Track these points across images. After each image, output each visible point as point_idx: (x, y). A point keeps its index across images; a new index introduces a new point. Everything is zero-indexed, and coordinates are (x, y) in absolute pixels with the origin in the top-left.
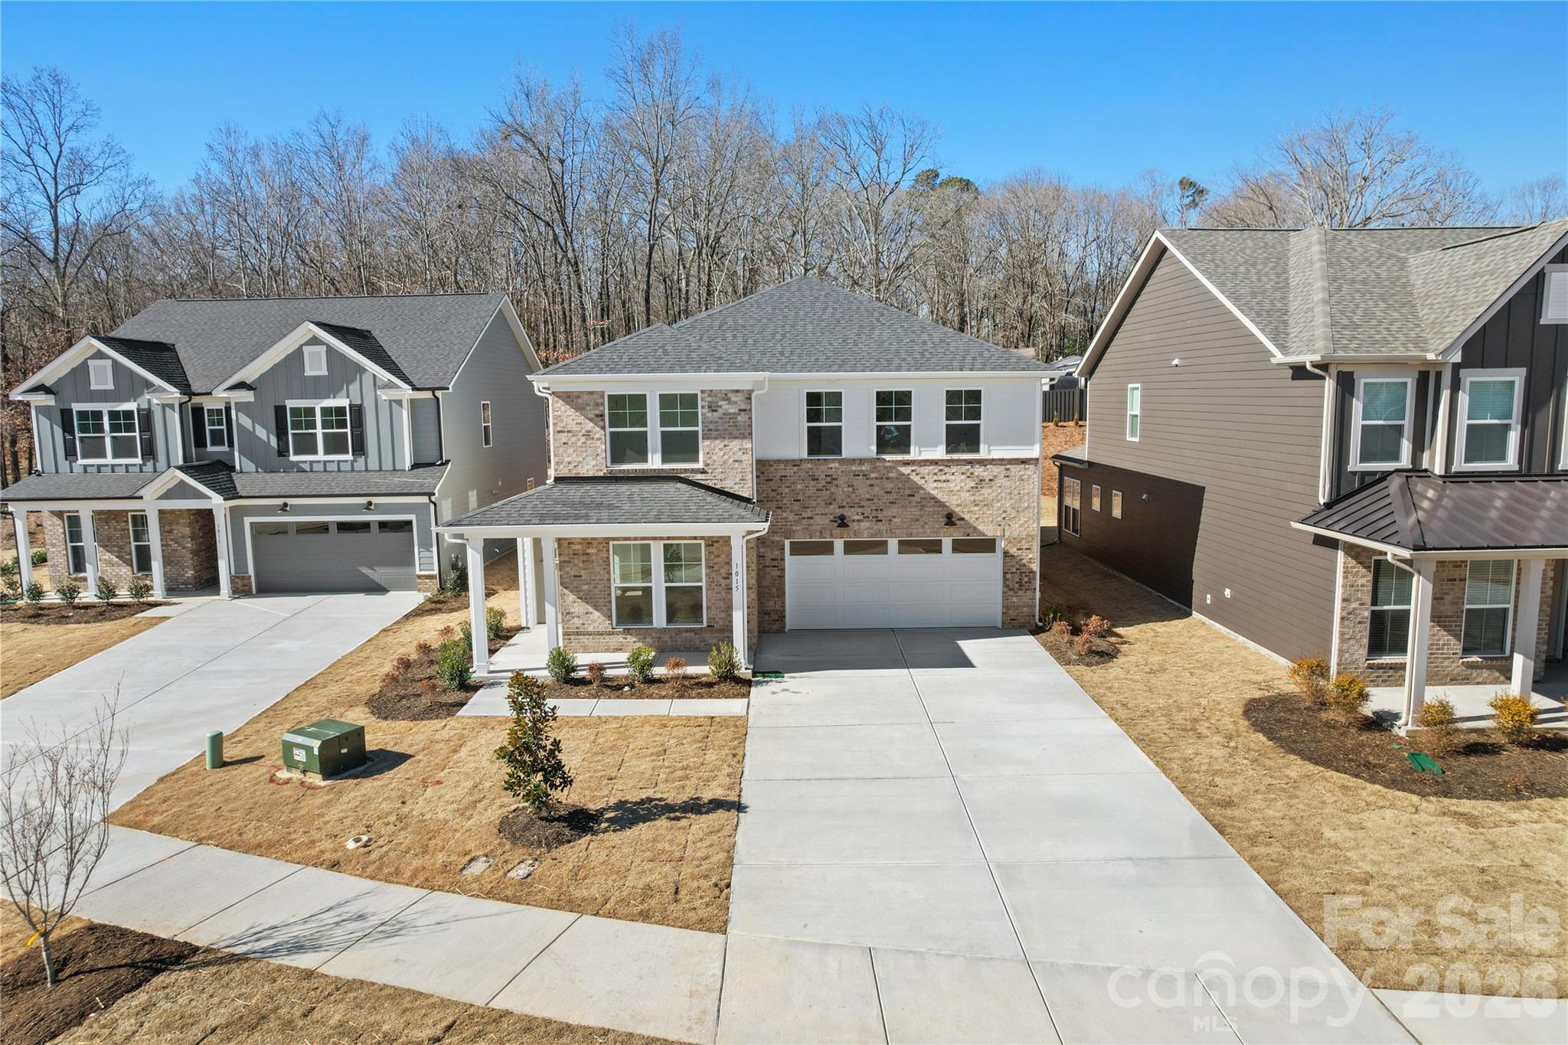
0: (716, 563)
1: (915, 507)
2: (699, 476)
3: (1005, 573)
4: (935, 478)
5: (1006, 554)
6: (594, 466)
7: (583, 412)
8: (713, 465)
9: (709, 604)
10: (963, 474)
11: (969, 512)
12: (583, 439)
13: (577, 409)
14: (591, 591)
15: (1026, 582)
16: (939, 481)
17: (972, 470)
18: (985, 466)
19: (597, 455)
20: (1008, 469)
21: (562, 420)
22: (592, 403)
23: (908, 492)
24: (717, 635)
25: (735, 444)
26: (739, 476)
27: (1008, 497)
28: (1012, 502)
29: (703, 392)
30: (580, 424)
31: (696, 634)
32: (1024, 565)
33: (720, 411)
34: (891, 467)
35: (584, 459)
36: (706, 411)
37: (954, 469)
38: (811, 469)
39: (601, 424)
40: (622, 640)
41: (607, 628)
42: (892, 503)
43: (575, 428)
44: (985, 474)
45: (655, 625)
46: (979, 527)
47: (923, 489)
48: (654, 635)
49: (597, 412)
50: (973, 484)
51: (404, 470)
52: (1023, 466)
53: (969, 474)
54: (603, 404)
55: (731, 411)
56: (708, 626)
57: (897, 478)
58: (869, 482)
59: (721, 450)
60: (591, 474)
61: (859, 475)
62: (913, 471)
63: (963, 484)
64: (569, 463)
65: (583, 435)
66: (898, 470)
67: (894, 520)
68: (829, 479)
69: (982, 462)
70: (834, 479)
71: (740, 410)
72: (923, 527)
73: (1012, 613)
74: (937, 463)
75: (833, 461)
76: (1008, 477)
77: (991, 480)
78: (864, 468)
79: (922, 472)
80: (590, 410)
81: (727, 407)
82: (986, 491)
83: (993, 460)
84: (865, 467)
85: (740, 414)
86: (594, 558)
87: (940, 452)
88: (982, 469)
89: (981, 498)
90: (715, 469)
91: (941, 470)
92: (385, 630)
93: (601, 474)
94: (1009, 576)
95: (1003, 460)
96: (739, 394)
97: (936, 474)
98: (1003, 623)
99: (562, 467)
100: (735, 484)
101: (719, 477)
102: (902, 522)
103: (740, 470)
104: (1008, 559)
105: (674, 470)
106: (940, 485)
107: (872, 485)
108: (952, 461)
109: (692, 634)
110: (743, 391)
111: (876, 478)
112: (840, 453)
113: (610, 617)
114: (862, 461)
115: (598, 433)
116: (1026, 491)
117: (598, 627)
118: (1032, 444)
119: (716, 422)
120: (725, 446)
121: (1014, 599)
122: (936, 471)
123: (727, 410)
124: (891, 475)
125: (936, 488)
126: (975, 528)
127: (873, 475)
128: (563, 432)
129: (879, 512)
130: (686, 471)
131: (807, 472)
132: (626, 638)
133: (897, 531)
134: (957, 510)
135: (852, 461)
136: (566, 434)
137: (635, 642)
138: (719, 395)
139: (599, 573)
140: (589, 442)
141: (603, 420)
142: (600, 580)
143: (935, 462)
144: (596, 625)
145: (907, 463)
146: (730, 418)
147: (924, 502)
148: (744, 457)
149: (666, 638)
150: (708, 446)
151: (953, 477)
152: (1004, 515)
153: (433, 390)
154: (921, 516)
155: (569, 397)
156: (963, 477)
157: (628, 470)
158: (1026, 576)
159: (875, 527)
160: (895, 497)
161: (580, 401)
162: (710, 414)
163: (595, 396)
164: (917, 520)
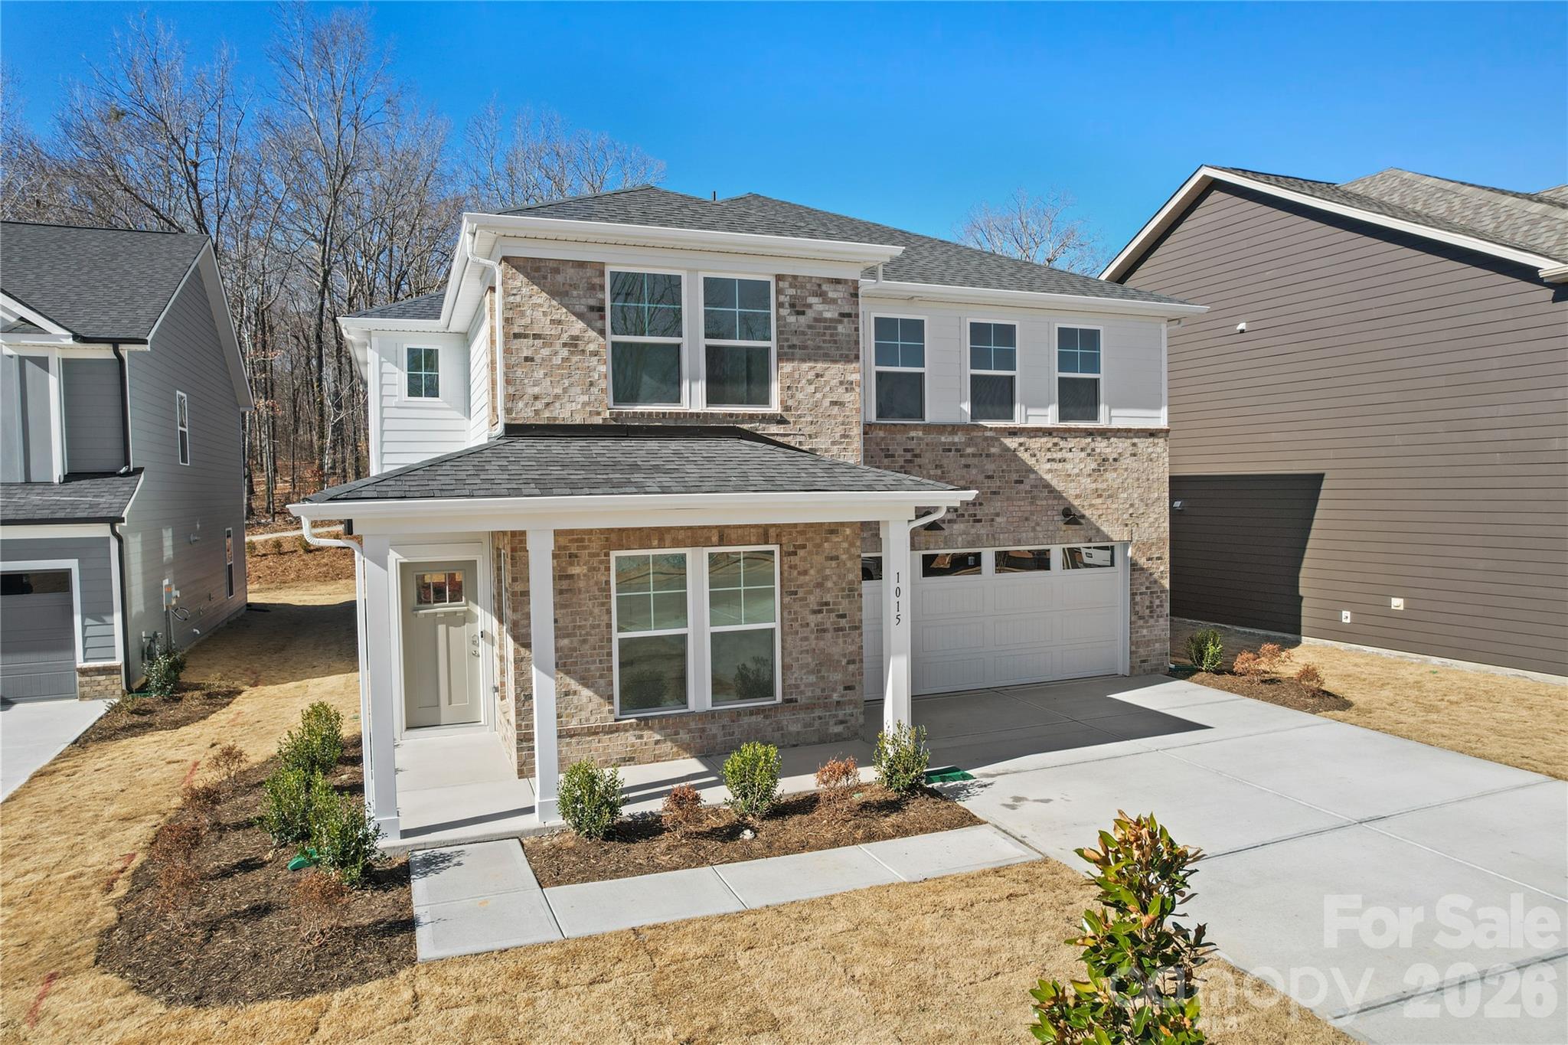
0: (801, 586)
1: (1024, 499)
2: (774, 429)
3: (1133, 595)
4: (1049, 455)
5: (1134, 567)
6: (585, 404)
7: (566, 300)
8: (797, 409)
9: (788, 660)
10: (1082, 450)
11: (1091, 506)
12: (564, 352)
13: (553, 294)
14: (574, 649)
15: (1158, 606)
16: (1053, 460)
17: (1092, 445)
18: (1108, 439)
19: (591, 384)
20: (1134, 445)
21: (522, 314)
22: (583, 285)
23: (1015, 477)
24: (802, 715)
25: (834, 371)
26: (839, 430)
27: (1136, 485)
28: (1140, 491)
29: (779, 278)
30: (559, 322)
31: (766, 717)
32: (1156, 582)
33: (810, 313)
34: (992, 438)
35: (565, 390)
36: (784, 312)
37: (1072, 442)
38: (883, 439)
39: (599, 324)
40: (633, 740)
41: (606, 719)
42: (994, 493)
43: (549, 330)
44: (1109, 450)
45: (693, 704)
46: (1102, 528)
47: (1035, 472)
48: (693, 725)
49: (592, 302)
50: (1094, 466)
51: (51, 484)
52: (1151, 440)
53: (1089, 451)
54: (602, 288)
55: (828, 315)
56: (787, 701)
57: (1001, 456)
58: (963, 461)
59: (810, 382)
60: (578, 420)
61: (950, 450)
62: (1021, 445)
63: (1082, 466)
64: (536, 398)
65: (565, 345)
66: (1002, 444)
67: (999, 520)
68: (909, 456)
69: (1105, 433)
70: (916, 456)
71: (842, 315)
72: (1034, 529)
73: (1142, 651)
74: (1050, 434)
75: (915, 427)
76: (1134, 455)
77: (1115, 460)
78: (956, 439)
79: (1032, 446)
80: (579, 296)
81: (820, 307)
82: (1110, 476)
83: (1119, 430)
84: (958, 438)
85: (841, 322)
86: (582, 584)
87: (1050, 417)
88: (1105, 443)
89: (1104, 486)
90: (800, 416)
91: (1055, 444)
92: (41, 774)
93: (598, 420)
94: (1138, 598)
95: (1128, 431)
96: (840, 287)
97: (1049, 450)
98: (1132, 668)
99: (521, 404)
100: (834, 443)
101: (807, 430)
102: (1007, 521)
103: (840, 419)
104: (1137, 575)
105: (731, 415)
106: (1055, 466)
107: (967, 466)
108: (1069, 430)
109: (760, 718)
110: (846, 281)
111: (974, 455)
112: (922, 417)
113: (610, 699)
114: (954, 428)
115: (593, 341)
116: (1155, 476)
117: (587, 720)
118: (1158, 407)
119: (804, 333)
120: (817, 376)
121: (1145, 632)
122: (1050, 445)
123: (821, 313)
124: (993, 450)
125: (1050, 471)
126: (1098, 530)
127: (969, 450)
128: (526, 336)
129: (977, 507)
130: (752, 418)
131: (878, 444)
132: (641, 737)
133: (1001, 536)
134: (1076, 503)
135: (941, 428)
136: (530, 341)
137: (657, 742)
138: (808, 286)
139: (591, 613)
140: (575, 359)
141: (603, 318)
142: (593, 627)
143: (1048, 432)
144: (584, 715)
145: (1013, 433)
146: (826, 328)
147: (1036, 492)
148: (848, 397)
149: (714, 729)
150: (790, 375)
151: (1069, 455)
152: (1131, 511)
153: (115, 342)
154: (1032, 513)
155: (538, 269)
156: (1083, 455)
157: (650, 414)
158: (1158, 597)
159: (973, 531)
160: (998, 484)
161: (560, 278)
162: (792, 319)
163: (589, 272)
164: (1027, 519)
